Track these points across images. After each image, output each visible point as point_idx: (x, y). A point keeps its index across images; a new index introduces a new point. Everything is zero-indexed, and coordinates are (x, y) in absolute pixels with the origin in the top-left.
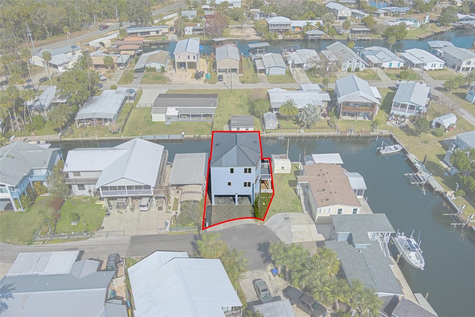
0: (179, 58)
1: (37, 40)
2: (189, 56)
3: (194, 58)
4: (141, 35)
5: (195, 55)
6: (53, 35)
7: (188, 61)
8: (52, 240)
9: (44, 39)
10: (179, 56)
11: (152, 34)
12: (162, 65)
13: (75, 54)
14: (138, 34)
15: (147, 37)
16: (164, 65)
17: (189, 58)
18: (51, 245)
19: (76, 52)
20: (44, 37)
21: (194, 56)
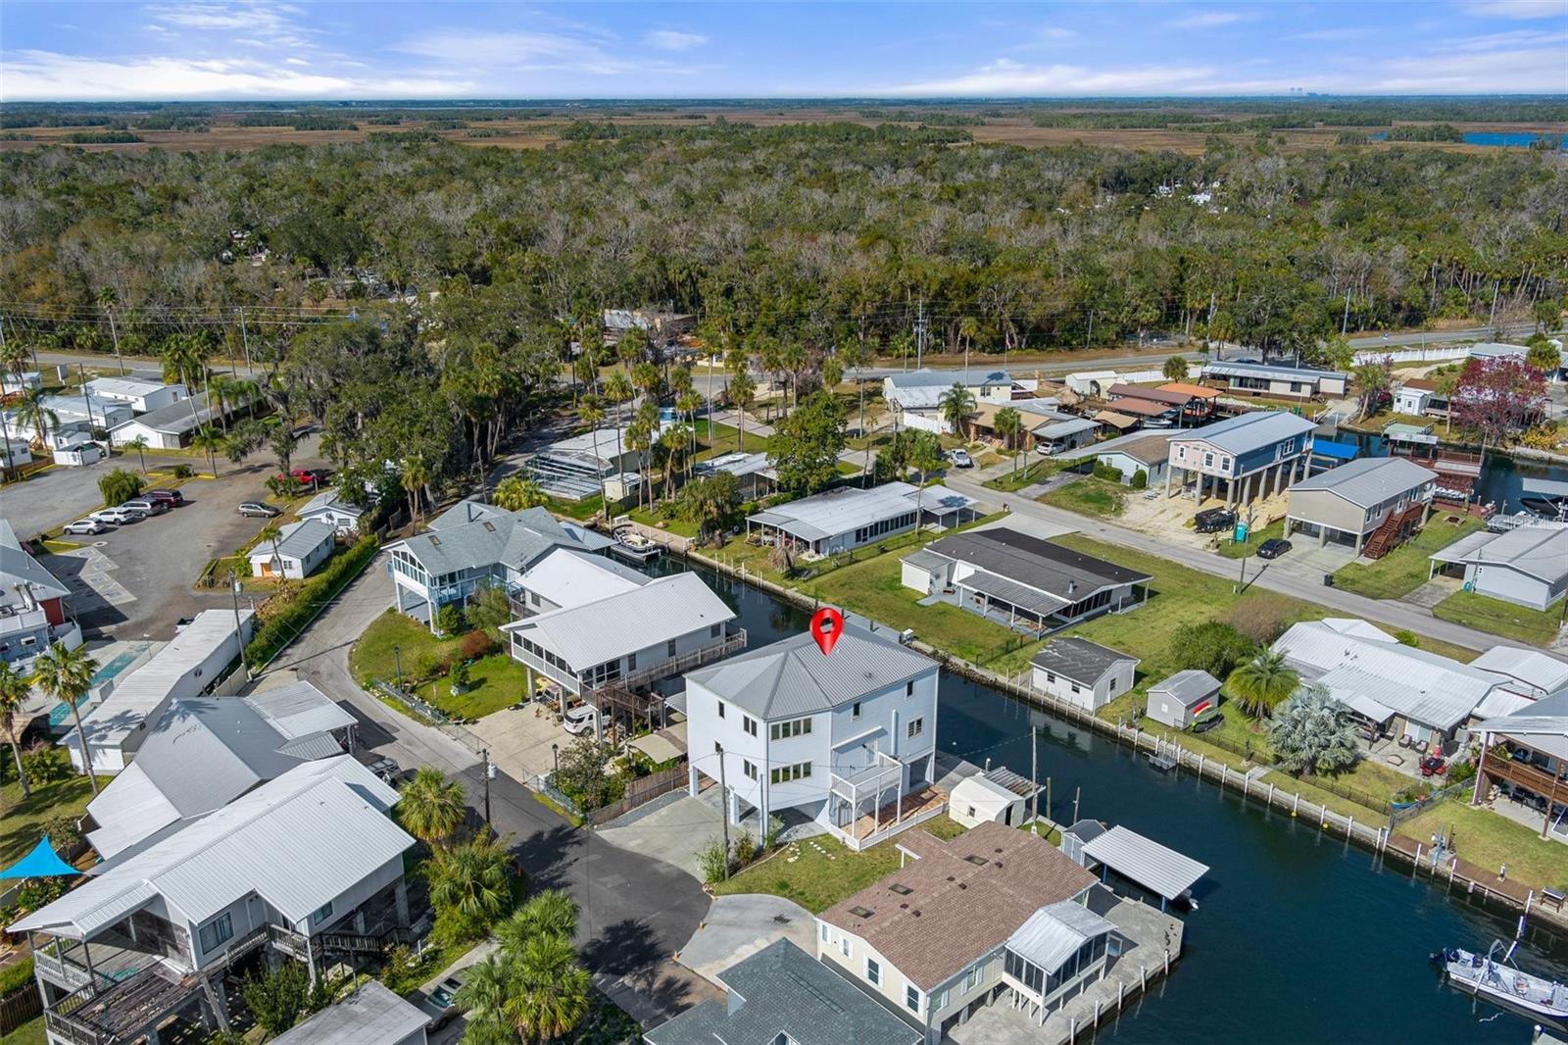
0: (1182, 455)
1: (980, 351)
2: (1209, 457)
3: (1226, 467)
4: (1241, 385)
5: (1229, 457)
6: (1029, 346)
7: (1207, 470)
8: (394, 699)
9: (998, 353)
10: (1182, 450)
11: (1275, 388)
12: (1141, 467)
13: (989, 394)
14: (1232, 380)
15: (1259, 394)
16: (1146, 470)
17: (1209, 463)
18: (384, 705)
19: (994, 389)
20: (998, 346)
21: (1226, 461)
